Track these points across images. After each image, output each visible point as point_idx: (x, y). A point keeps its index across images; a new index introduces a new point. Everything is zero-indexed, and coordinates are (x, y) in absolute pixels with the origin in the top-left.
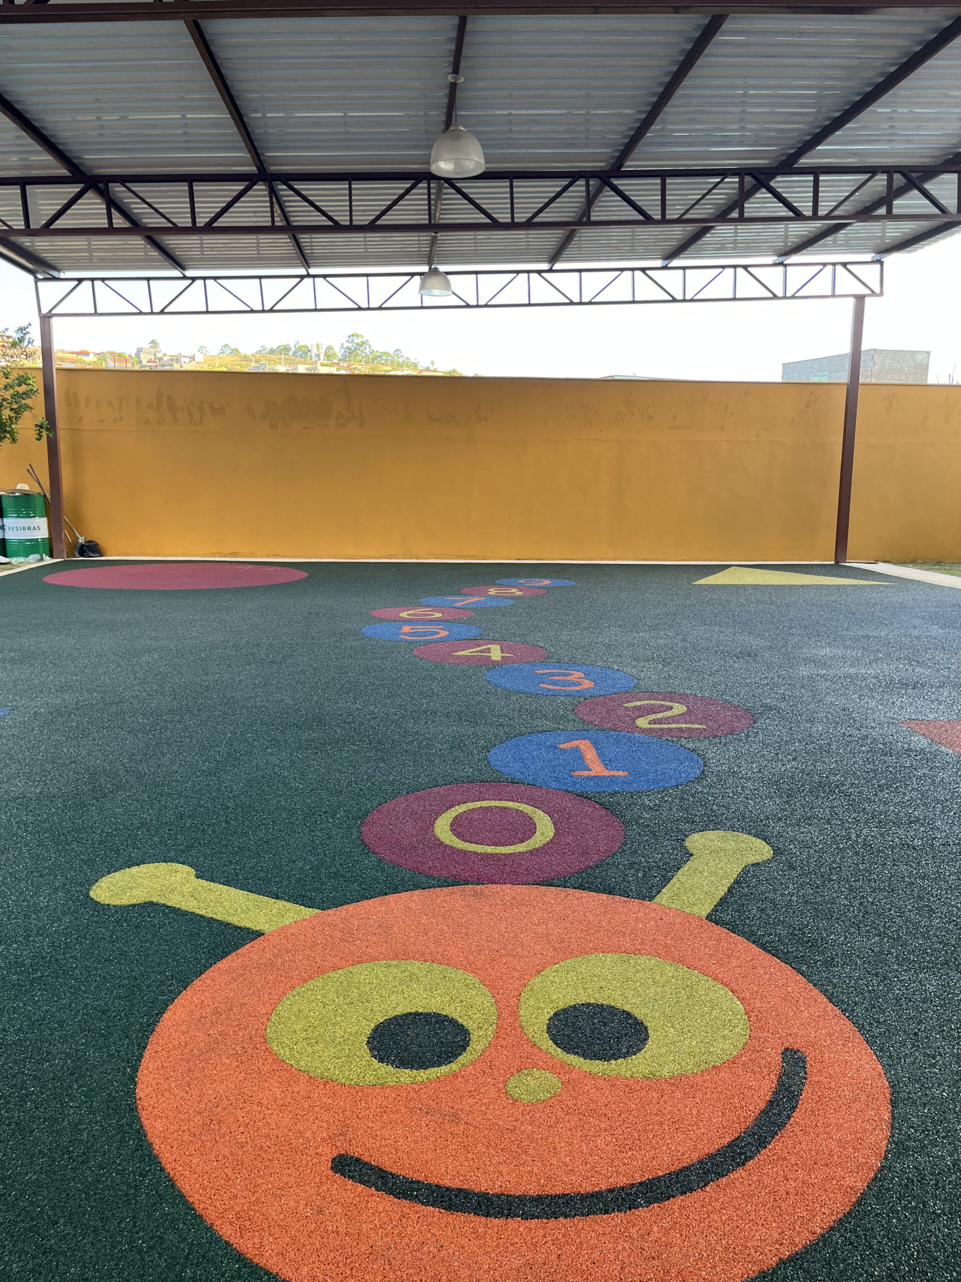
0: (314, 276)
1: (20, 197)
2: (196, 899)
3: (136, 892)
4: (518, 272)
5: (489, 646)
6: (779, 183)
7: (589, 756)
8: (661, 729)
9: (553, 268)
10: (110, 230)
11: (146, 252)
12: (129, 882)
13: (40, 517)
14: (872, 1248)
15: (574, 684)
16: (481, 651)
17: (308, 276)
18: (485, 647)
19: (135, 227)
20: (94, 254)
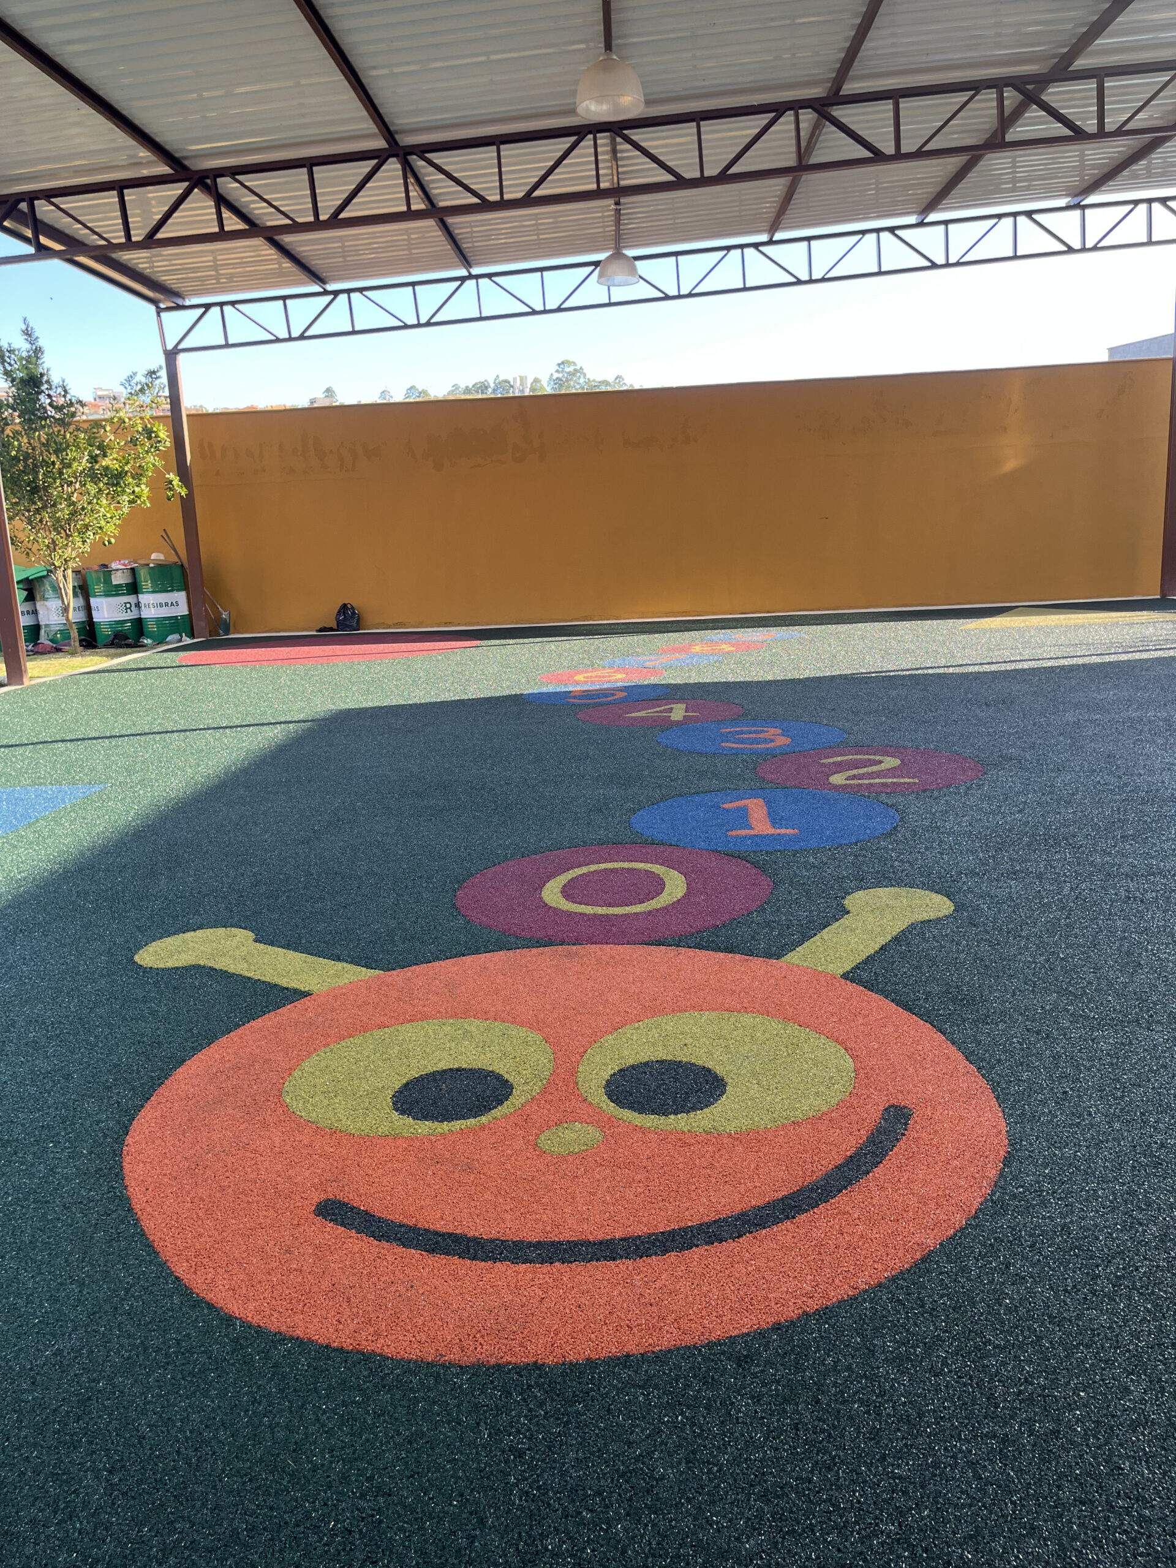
0: (477, 277)
1: (118, 206)
2: (247, 962)
3: (184, 956)
4: (729, 248)
5: (672, 706)
6: (1054, 94)
7: (755, 815)
8: (860, 785)
9: (774, 239)
10: (222, 235)
11: (280, 264)
12: (179, 947)
13: (178, 590)
14: (923, 1306)
15: (765, 741)
16: (661, 712)
17: (471, 277)
18: (667, 707)
19: (253, 228)
20: (221, 272)
